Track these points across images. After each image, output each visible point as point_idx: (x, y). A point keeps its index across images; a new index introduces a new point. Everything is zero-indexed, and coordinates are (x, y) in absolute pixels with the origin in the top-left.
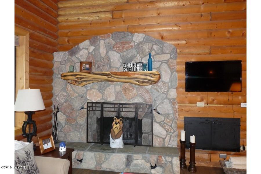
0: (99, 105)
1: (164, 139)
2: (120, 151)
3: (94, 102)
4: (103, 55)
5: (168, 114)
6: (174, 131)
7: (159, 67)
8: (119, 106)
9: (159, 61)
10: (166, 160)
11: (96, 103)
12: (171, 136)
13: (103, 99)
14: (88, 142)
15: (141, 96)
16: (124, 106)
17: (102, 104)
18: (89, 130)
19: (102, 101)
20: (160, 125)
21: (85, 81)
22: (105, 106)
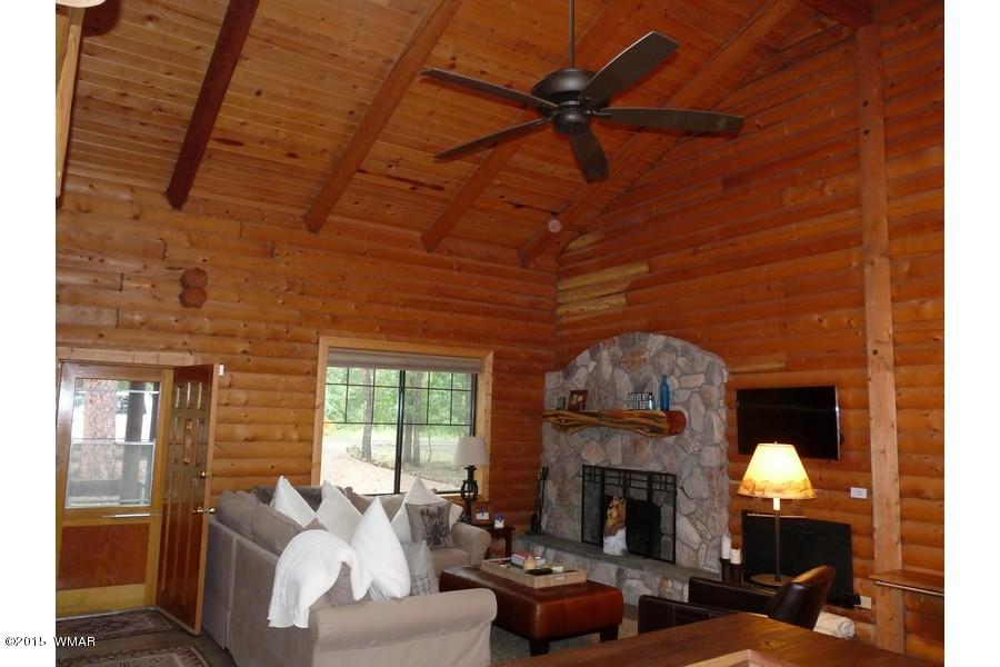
0: (598, 472)
1: (697, 551)
2: (612, 559)
3: (593, 464)
4: (607, 378)
5: (703, 499)
6: (713, 538)
7: (688, 401)
8: (626, 476)
9: (686, 388)
10: (673, 587)
11: (595, 467)
12: (708, 546)
13: (605, 460)
14: (583, 541)
15: (658, 457)
16: (633, 476)
17: (603, 470)
18: (586, 518)
19: (605, 465)
20: (690, 520)
21: (572, 426)
22: (607, 473)
